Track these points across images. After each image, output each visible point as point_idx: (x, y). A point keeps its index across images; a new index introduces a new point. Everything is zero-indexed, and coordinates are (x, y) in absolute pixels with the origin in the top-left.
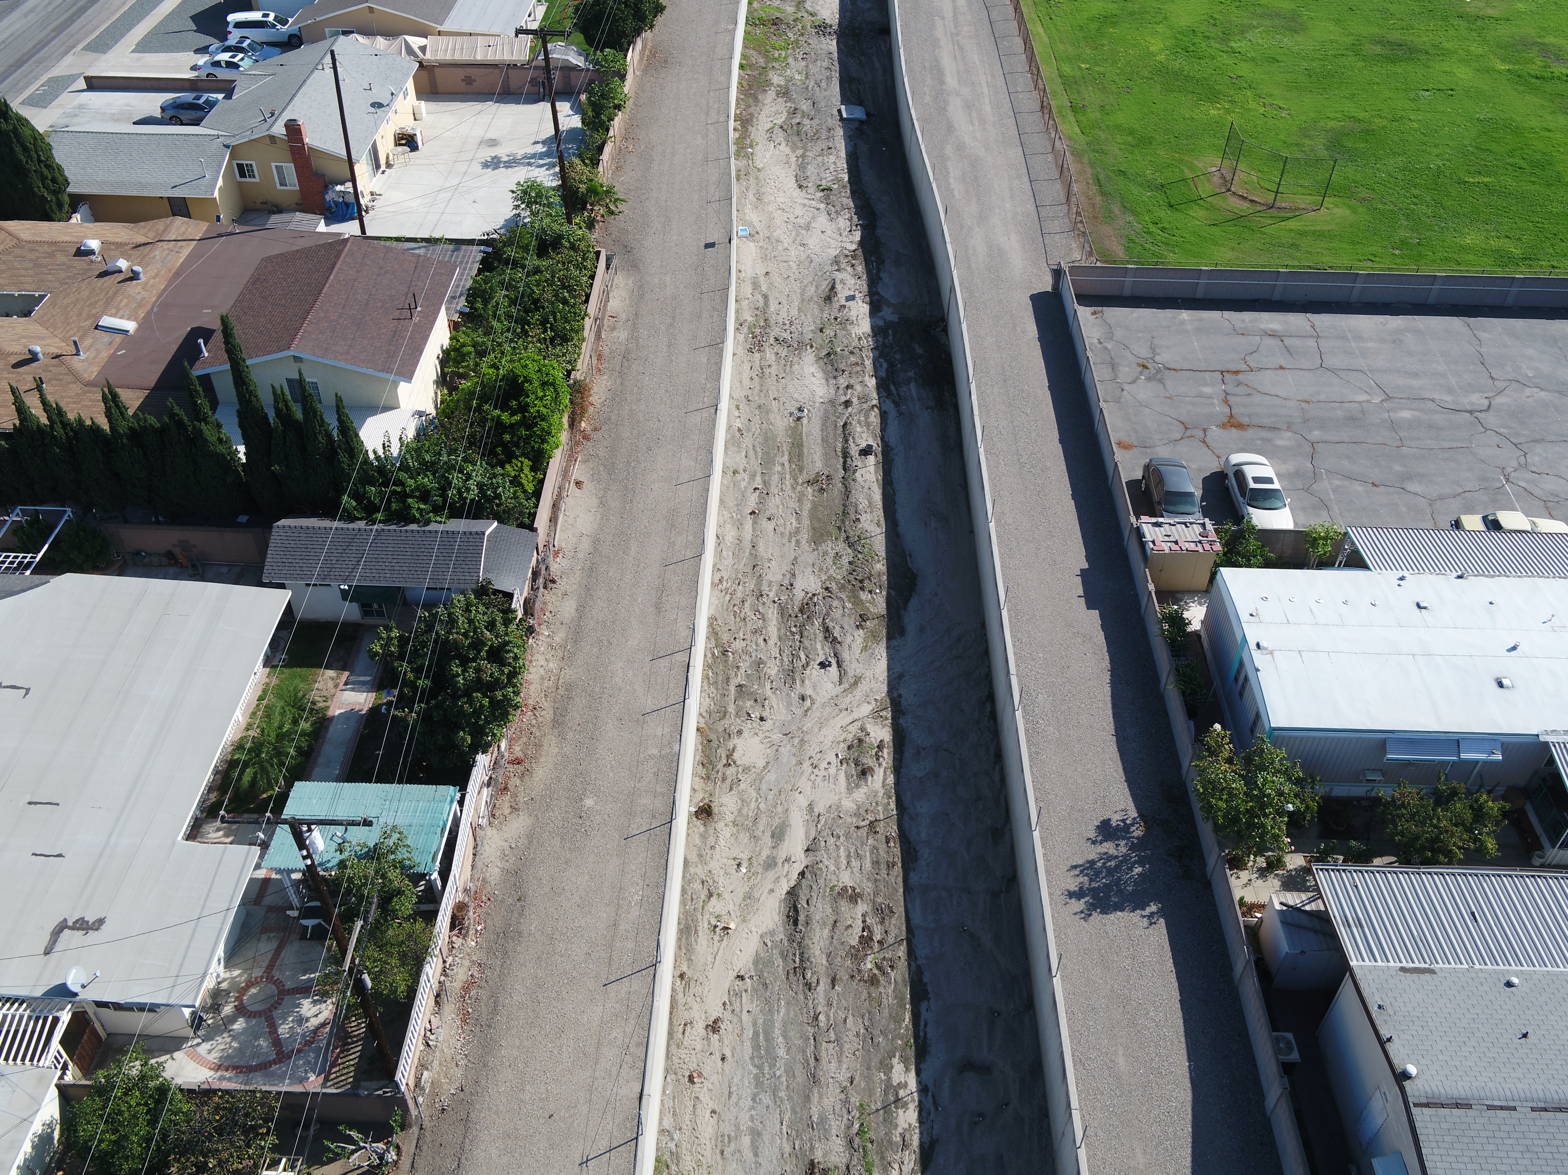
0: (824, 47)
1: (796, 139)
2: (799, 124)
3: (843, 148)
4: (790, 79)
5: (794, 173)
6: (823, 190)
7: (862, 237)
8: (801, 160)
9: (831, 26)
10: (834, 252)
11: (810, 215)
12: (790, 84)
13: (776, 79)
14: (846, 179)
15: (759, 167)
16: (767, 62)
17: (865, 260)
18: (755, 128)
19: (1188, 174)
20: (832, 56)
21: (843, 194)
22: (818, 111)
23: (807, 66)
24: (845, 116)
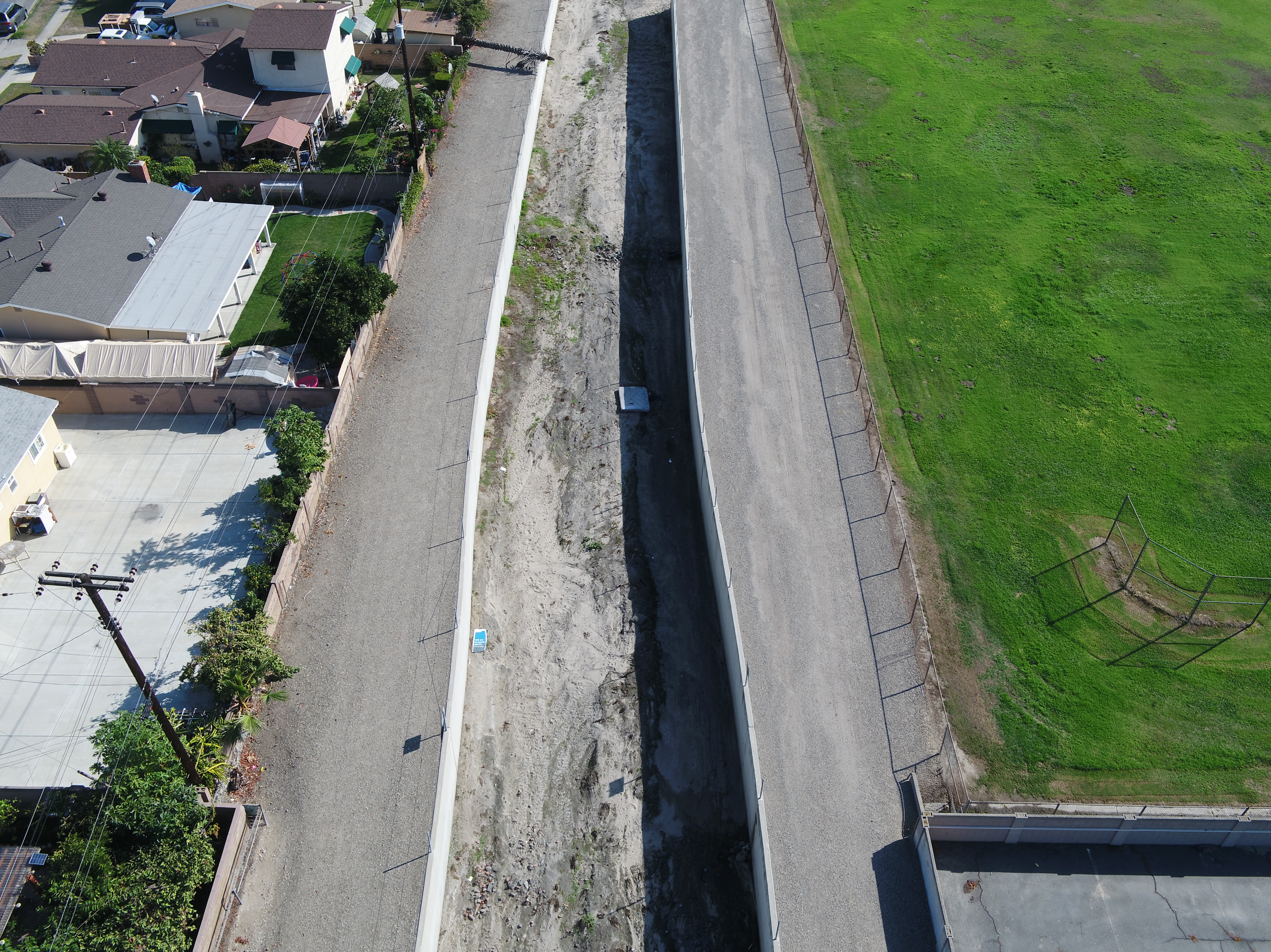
0: (604, 280)
1: (561, 445)
2: (567, 418)
3: (619, 464)
4: (560, 340)
5: (555, 514)
6: (590, 549)
7: (637, 647)
8: (565, 486)
9: (614, 248)
10: (598, 678)
11: (571, 598)
12: (561, 347)
13: (545, 340)
14: (621, 525)
15: (512, 500)
16: (535, 311)
17: (640, 699)
18: (512, 428)
19: (1067, 554)
20: (614, 297)
21: (615, 556)
22: (592, 395)
23: (582, 316)
24: (623, 407)
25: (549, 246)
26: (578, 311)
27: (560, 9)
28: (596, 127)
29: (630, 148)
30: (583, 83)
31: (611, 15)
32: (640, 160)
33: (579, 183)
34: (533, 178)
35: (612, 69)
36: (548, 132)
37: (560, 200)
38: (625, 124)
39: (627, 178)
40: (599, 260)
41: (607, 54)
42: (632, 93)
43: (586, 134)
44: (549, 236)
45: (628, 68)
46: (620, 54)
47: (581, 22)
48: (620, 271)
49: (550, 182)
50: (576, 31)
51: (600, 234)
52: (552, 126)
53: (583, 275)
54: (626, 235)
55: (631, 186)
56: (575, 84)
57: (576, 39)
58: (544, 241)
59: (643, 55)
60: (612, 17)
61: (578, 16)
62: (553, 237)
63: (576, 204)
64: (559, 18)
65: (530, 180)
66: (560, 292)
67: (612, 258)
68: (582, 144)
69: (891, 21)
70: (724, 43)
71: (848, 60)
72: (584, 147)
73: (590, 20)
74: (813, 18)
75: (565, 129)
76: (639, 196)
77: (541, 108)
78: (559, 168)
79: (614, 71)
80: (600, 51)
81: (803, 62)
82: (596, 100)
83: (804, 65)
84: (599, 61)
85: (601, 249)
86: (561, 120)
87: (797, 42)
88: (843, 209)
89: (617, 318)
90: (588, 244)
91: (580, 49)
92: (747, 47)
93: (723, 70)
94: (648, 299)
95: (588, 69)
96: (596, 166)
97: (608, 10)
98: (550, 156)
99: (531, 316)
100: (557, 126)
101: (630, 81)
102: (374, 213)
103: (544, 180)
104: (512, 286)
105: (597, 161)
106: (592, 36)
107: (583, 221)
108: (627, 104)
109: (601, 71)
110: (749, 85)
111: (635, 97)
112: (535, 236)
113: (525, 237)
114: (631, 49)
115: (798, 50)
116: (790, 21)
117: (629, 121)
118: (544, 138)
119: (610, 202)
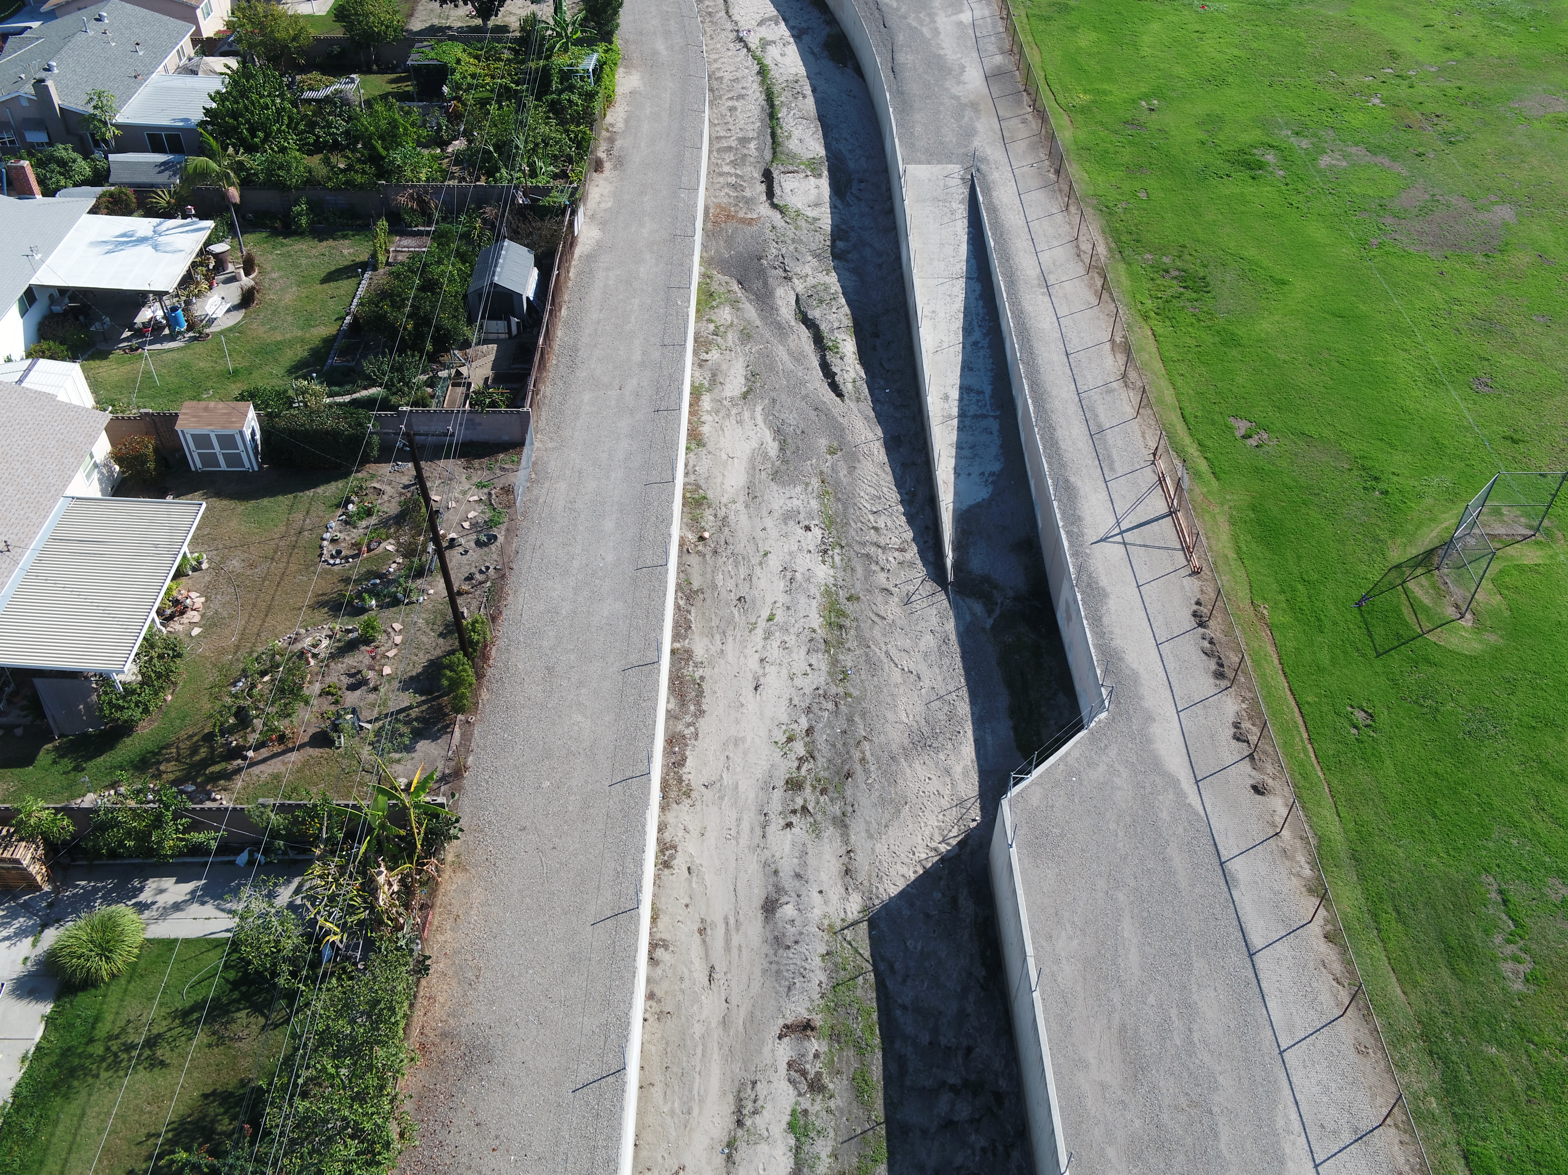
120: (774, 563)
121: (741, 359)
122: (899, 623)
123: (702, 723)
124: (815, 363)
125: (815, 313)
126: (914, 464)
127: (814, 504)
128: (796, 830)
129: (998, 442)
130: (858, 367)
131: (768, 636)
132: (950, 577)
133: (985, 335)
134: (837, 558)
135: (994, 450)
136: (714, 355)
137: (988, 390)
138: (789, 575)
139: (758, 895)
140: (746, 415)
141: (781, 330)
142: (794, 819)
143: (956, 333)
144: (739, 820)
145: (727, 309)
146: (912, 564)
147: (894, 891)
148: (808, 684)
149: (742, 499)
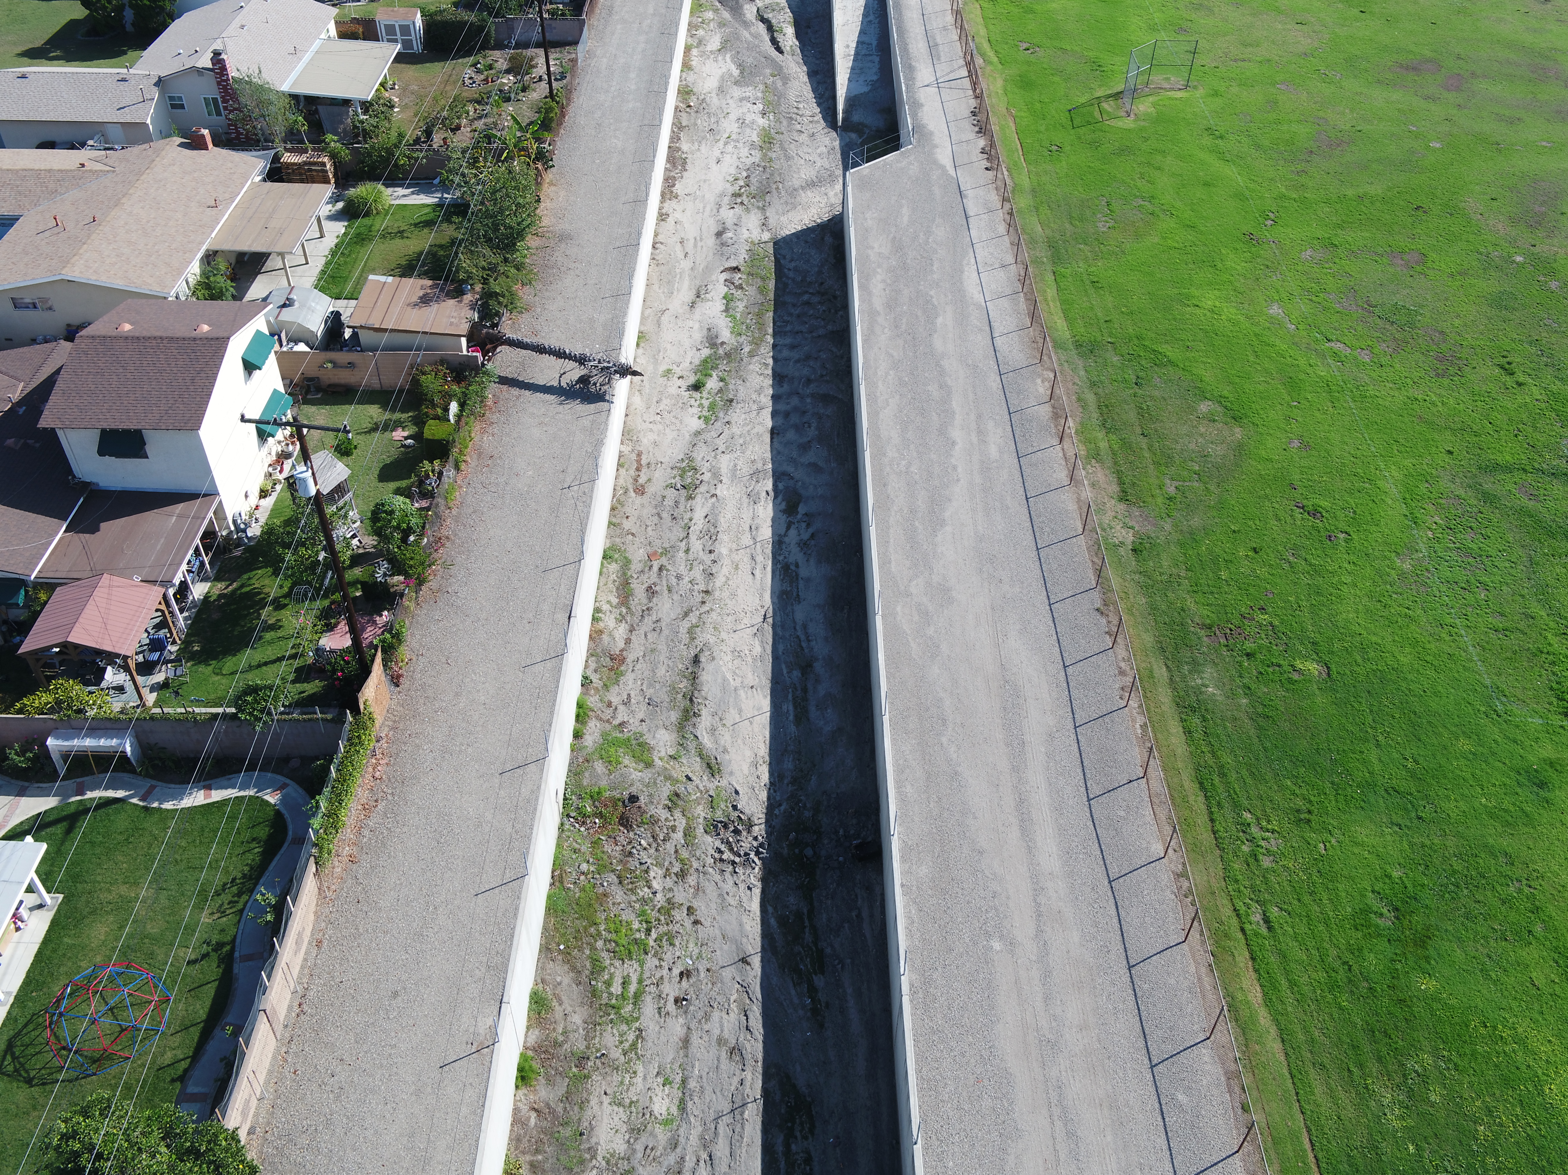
25: (625, 822)
26: (677, 1026)
27: (662, 217)
28: (718, 492)
29: (779, 544)
30: (697, 387)
31: (744, 231)
32: (797, 575)
33: (685, 638)
34: (601, 632)
35: (747, 349)
36: (634, 502)
37: (650, 686)
38: (769, 485)
39: (774, 626)
40: (721, 860)
41: (738, 316)
42: (782, 407)
43: (700, 508)
44: (626, 795)
45: (774, 346)
46: (760, 315)
47: (695, 246)
48: (763, 892)
49: (633, 638)
50: (686, 264)
51: (724, 783)
52: (640, 490)
53: (690, 910)
54: (774, 785)
55: (781, 648)
56: (684, 388)
57: (686, 283)
58: (615, 806)
59: (798, 316)
60: (746, 235)
61: (691, 232)
62: (633, 799)
63: (680, 696)
64: (660, 238)
65: (595, 636)
66: (642, 964)
67: (746, 854)
68: (693, 537)
69: (1220, 265)
70: (940, 320)
71: (1159, 361)
72: (696, 545)
73: (711, 241)
74: (1086, 259)
75: (664, 497)
76: (796, 674)
77: (623, 448)
78: (650, 600)
79: (751, 355)
80: (727, 310)
81: (1080, 363)
82: (718, 424)
83: (1082, 373)
84: (725, 335)
85: (726, 826)
86: (657, 474)
87: (1066, 318)
88: (1197, 770)
89: (755, 1047)
90: (701, 812)
91: (693, 305)
92: (981, 330)
93: (941, 387)
94: (819, 981)
95: (706, 352)
96: (717, 594)
97: (740, 218)
98: (636, 566)
99: (581, 1046)
100: (651, 489)
101: (778, 378)
102: (272, 798)
103: (621, 632)
104: (546, 949)
105: (719, 581)
106: (714, 277)
107: (692, 746)
108: (774, 432)
109: (728, 355)
110: (991, 425)
111: (787, 415)
112: (599, 793)
113: (580, 797)
114: (779, 304)
115: (1067, 335)
116: (1049, 267)
117: (778, 476)
118: (625, 521)
119: (742, 693)
120: (733, 117)
121: (718, 35)
122: (806, 143)
123: (685, 174)
124: (767, 38)
125: (769, 15)
126: (825, 82)
127: (760, 95)
128: (736, 210)
129: (877, 66)
130: (795, 40)
131: (726, 144)
132: (840, 124)
133: (876, 18)
134: (771, 117)
135: (874, 70)
136: (701, 32)
137: (875, 43)
138: (741, 121)
139: (714, 229)
140: (720, 58)
141: (746, 24)
142: (735, 206)
143: (858, 17)
144: (704, 208)
145: (711, 13)
146: (818, 122)
147: (788, 233)
148: (749, 161)
149: (714, 92)
